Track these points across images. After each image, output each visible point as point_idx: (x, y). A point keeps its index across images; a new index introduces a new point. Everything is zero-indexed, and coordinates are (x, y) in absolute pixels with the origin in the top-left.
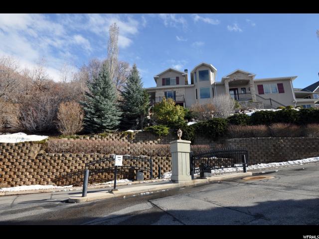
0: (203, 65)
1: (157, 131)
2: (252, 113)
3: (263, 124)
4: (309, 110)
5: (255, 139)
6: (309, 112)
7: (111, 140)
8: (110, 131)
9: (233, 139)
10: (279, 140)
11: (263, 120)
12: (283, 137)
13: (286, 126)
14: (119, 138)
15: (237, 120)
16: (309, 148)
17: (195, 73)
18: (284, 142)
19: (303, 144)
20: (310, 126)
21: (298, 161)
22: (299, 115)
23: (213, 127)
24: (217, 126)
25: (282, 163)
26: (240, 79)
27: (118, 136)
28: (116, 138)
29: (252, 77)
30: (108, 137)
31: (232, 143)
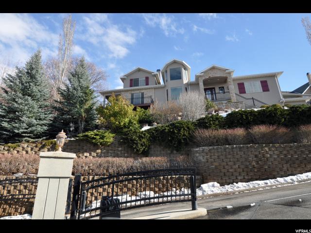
0: (175, 62)
1: (94, 138)
2: (227, 113)
3: (241, 127)
4: (300, 108)
5: (230, 147)
6: (300, 110)
7: (24, 152)
8: (32, 140)
9: (201, 149)
10: (262, 147)
11: (241, 122)
12: (267, 144)
13: (272, 128)
14: (37, 149)
15: (207, 123)
16: (305, 159)
17: (166, 71)
18: (270, 150)
19: (295, 152)
20: (303, 128)
21: (291, 177)
22: (288, 115)
23: (173, 132)
24: (180, 130)
25: (267, 181)
26: (216, 76)
27: (36, 146)
28: (32, 149)
29: (230, 73)
30: (20, 149)
31: (199, 154)
